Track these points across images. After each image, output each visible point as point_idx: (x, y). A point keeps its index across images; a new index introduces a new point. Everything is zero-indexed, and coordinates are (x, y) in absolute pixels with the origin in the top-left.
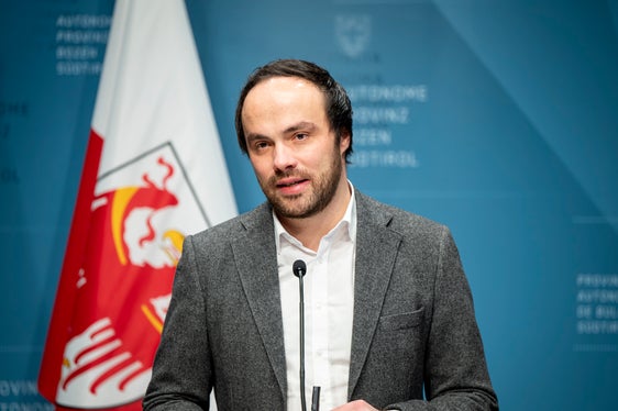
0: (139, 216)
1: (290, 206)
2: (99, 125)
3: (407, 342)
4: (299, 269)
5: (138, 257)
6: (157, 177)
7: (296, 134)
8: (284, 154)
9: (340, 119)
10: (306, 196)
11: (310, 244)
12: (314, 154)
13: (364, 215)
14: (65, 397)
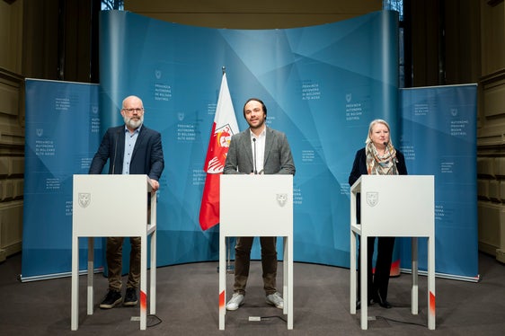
0: (223, 138)
1: (254, 125)
2: (215, 121)
3: (276, 155)
4: (254, 140)
5: (222, 145)
6: (226, 130)
7: (256, 110)
8: (253, 114)
9: (265, 110)
10: (257, 123)
11: (258, 135)
12: (260, 114)
13: (267, 131)
14: (208, 172)
